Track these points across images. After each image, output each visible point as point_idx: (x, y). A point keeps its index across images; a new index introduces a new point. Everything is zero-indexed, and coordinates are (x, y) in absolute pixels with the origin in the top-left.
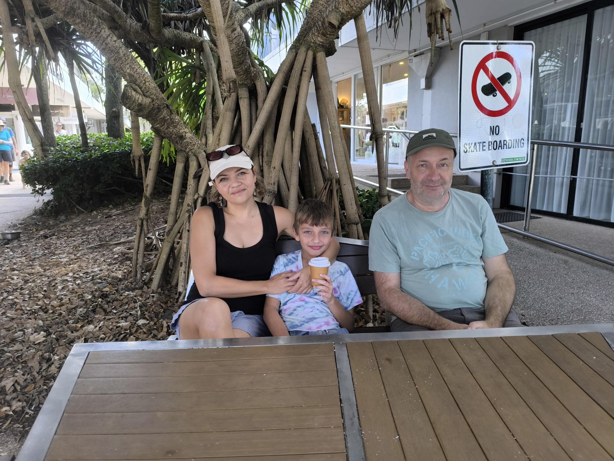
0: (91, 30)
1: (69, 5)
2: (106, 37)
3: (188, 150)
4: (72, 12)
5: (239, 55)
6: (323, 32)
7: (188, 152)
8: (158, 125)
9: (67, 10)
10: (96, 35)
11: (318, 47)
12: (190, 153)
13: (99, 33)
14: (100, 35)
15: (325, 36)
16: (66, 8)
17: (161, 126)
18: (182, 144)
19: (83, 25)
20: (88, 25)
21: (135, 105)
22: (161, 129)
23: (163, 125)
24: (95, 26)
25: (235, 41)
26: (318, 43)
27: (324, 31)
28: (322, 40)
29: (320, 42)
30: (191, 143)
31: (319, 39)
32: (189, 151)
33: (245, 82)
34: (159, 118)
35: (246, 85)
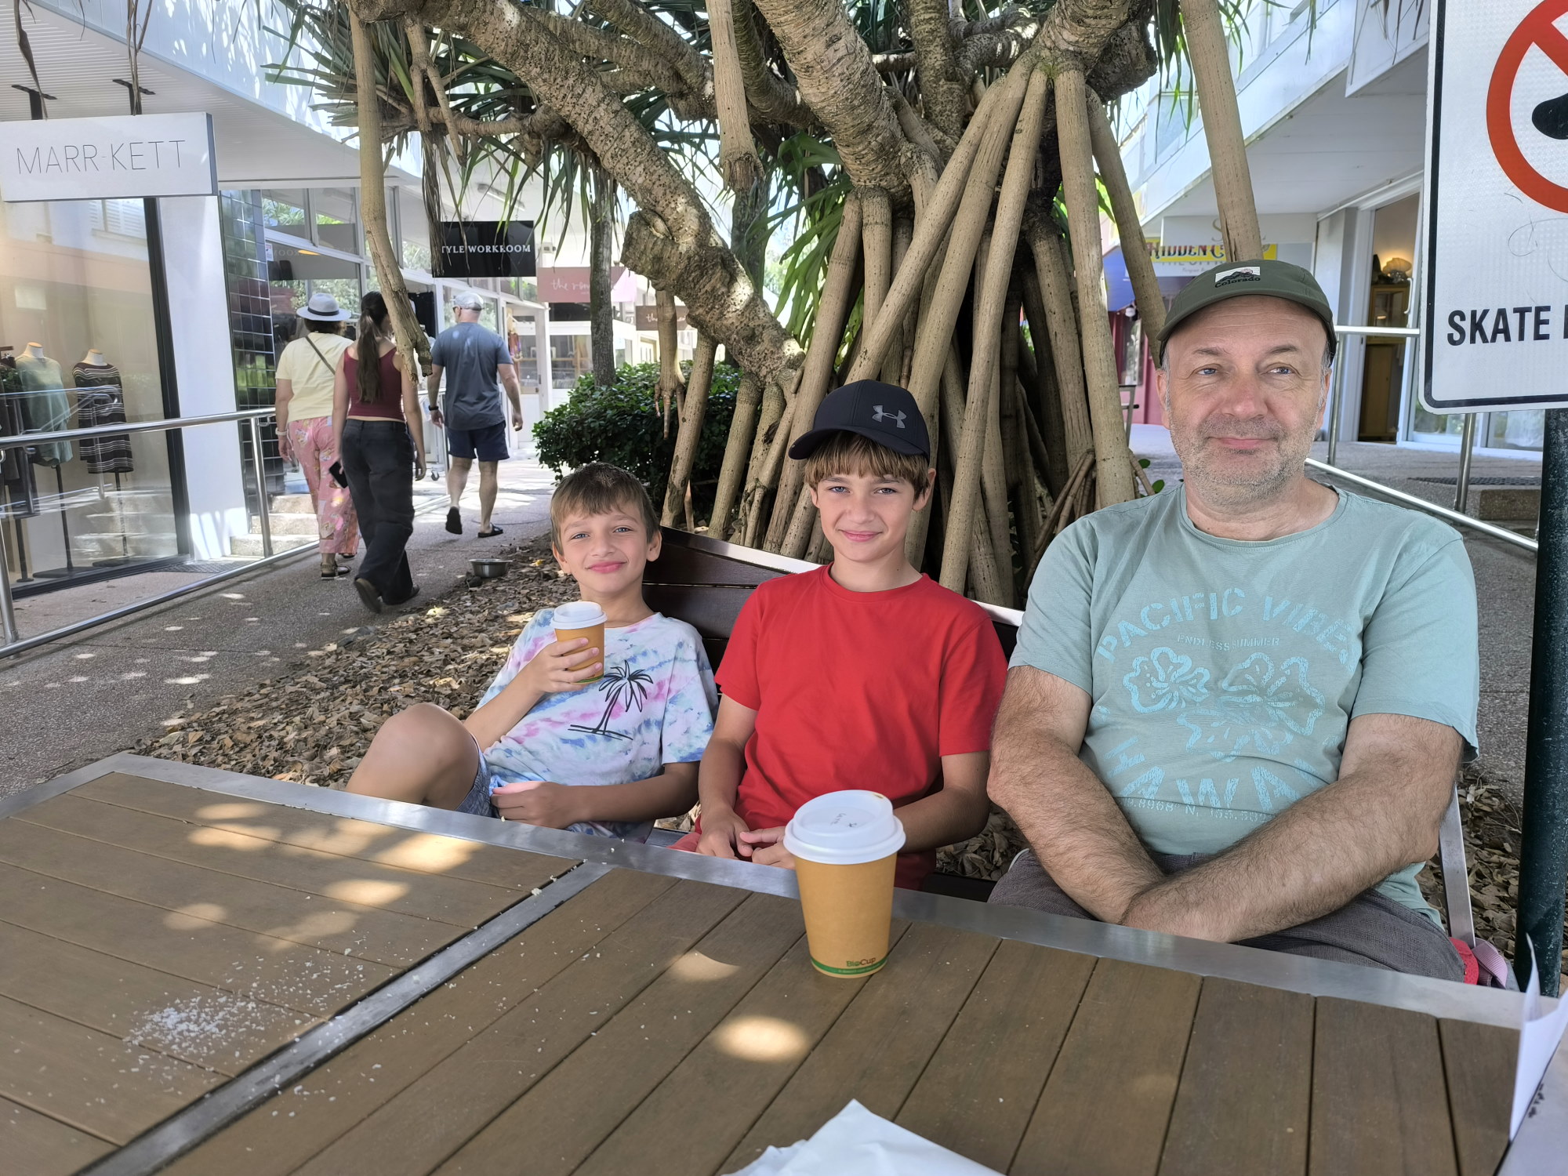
0: (563, 91)
1: (513, 37)
2: (595, 103)
3: (764, 371)
4: (522, 53)
5: (853, 108)
6: (1074, 12)
7: (765, 377)
8: (701, 310)
9: (509, 50)
10: (575, 100)
11: (1060, 60)
12: (769, 379)
13: (580, 96)
14: (581, 101)
15: (1080, 22)
16: (507, 45)
17: (707, 313)
18: (750, 356)
19: (545, 81)
20: (555, 80)
21: (646, 262)
22: (708, 319)
23: (711, 309)
24: (571, 81)
25: (837, 70)
26: (1063, 46)
27: (1076, 9)
28: (1073, 38)
29: (1069, 43)
30: (772, 352)
31: (1066, 34)
32: (768, 373)
33: (884, 183)
34: (703, 291)
35: (882, 189)
